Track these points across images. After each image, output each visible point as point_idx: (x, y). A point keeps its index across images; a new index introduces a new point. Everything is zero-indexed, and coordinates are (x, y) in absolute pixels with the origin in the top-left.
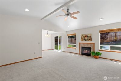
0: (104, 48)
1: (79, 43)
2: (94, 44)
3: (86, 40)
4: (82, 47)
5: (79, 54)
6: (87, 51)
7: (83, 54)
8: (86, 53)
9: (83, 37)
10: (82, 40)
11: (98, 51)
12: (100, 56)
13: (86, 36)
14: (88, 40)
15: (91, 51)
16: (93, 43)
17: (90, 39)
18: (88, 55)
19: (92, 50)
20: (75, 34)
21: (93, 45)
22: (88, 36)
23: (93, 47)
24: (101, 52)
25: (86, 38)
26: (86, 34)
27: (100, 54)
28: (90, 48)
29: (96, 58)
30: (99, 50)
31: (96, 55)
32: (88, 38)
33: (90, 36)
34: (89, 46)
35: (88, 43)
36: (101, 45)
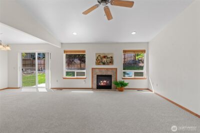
1: (93, 69)
2: (116, 69)
3: (104, 64)
4: (98, 76)
5: (92, 89)
6: (105, 82)
7: (99, 87)
8: (105, 84)
9: (99, 58)
10: (98, 63)
13: (104, 57)
14: (108, 64)
15: (113, 80)
16: (114, 69)
17: (111, 62)
18: (108, 87)
20: (84, 52)
21: (115, 72)
22: (109, 56)
23: (115, 74)
24: (126, 81)
25: (105, 60)
26: (104, 54)
27: (126, 85)
28: (110, 76)
30: (123, 79)
32: (109, 60)
33: (111, 57)
34: (109, 73)
35: (107, 69)
36: (124, 71)
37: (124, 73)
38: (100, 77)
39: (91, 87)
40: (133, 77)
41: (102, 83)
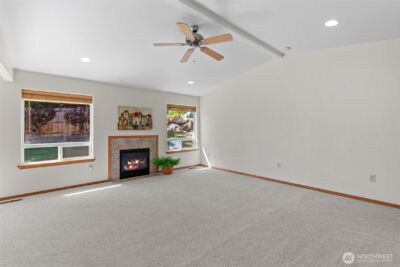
2: (157, 137)
3: (135, 127)
4: (123, 153)
5: (110, 180)
6: (137, 162)
7: (125, 175)
8: (136, 167)
11: (166, 156)
13: (137, 115)
14: (143, 127)
16: (154, 136)
17: (149, 125)
18: (142, 172)
19: (152, 157)
21: (154, 142)
22: (145, 114)
23: (155, 147)
25: (137, 120)
26: (136, 108)
28: (146, 152)
30: (167, 153)
32: (144, 123)
33: (149, 116)
34: (144, 146)
35: (141, 137)
36: (168, 140)
37: (168, 143)
38: (125, 155)
39: (106, 178)
40: (180, 149)
41: (131, 166)
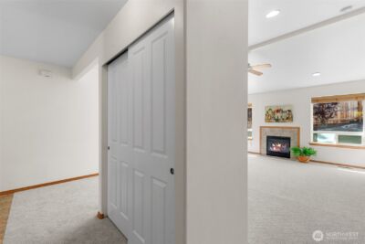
0: (324, 138)
1: (261, 127)
2: (299, 128)
3: (277, 120)
4: (268, 138)
5: (260, 154)
6: (279, 145)
7: (271, 154)
8: (279, 150)
9: (270, 113)
10: (268, 120)
11: (309, 146)
12: (312, 157)
13: (278, 111)
14: (283, 120)
16: (295, 128)
17: (290, 118)
18: (286, 155)
19: (293, 144)
20: (250, 105)
21: (296, 132)
22: (285, 110)
23: (296, 137)
24: (315, 148)
25: (278, 115)
26: (278, 106)
27: (314, 153)
28: (288, 140)
29: (303, 161)
30: (311, 144)
31: (304, 155)
32: (285, 115)
33: (289, 111)
34: (285, 135)
35: (282, 128)
37: (315, 135)
38: (271, 140)
39: (258, 151)
40: (335, 143)
41: (276, 147)
